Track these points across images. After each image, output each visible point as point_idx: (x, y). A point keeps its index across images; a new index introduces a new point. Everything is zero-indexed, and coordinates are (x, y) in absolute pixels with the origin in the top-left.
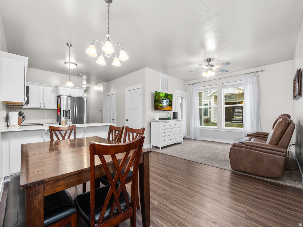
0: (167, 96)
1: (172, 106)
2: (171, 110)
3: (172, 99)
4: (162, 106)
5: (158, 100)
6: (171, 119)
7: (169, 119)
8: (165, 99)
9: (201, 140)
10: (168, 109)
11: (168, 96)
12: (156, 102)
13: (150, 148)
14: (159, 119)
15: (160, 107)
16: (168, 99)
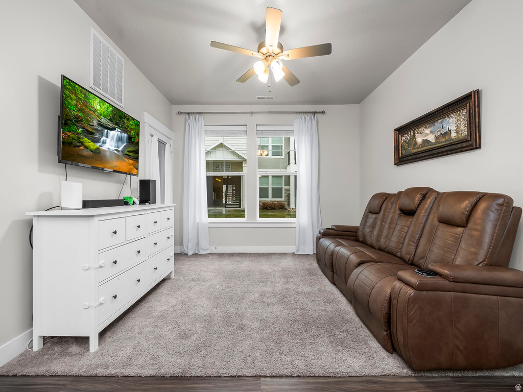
0: (120, 117)
1: (137, 159)
2: (135, 171)
3: (138, 135)
4: (97, 152)
5: (78, 120)
6: (134, 203)
7: (126, 203)
8: (111, 125)
9: (212, 254)
10: (125, 169)
11: (125, 121)
12: (66, 124)
13: (27, 357)
14: (86, 204)
15: (86, 153)
16: (125, 130)
